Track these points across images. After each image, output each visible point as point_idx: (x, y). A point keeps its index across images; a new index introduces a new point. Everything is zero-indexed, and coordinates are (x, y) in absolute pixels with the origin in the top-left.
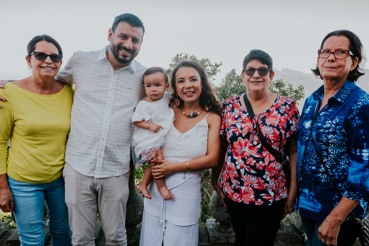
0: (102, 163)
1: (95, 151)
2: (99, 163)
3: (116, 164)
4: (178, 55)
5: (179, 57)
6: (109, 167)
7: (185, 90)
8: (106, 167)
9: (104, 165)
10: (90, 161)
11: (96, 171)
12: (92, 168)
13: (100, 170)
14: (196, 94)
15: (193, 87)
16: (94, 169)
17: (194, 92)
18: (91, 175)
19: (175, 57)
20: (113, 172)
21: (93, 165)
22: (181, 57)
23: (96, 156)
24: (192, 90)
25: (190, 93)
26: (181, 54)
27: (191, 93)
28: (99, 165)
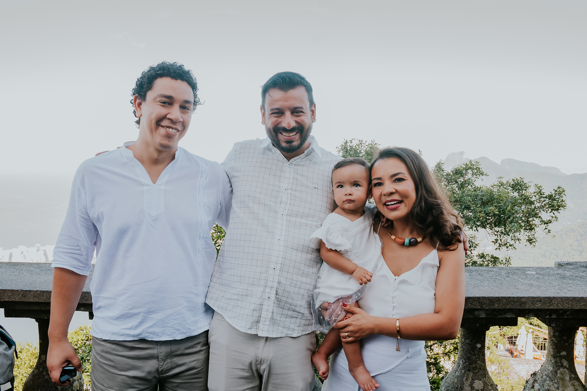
0: (271, 310)
1: (261, 289)
2: (267, 310)
3: (294, 315)
4: (347, 141)
5: (348, 144)
6: (284, 319)
7: (384, 199)
8: (277, 319)
9: (275, 314)
10: (252, 307)
11: (261, 325)
12: (255, 319)
13: (268, 323)
14: (406, 205)
15: (397, 192)
16: (258, 322)
17: (400, 202)
18: (253, 332)
19: (342, 146)
20: (289, 329)
21: (256, 314)
22: (352, 145)
23: (263, 298)
24: (396, 197)
25: (393, 203)
26: (351, 140)
27: (395, 202)
28: (266, 314)
